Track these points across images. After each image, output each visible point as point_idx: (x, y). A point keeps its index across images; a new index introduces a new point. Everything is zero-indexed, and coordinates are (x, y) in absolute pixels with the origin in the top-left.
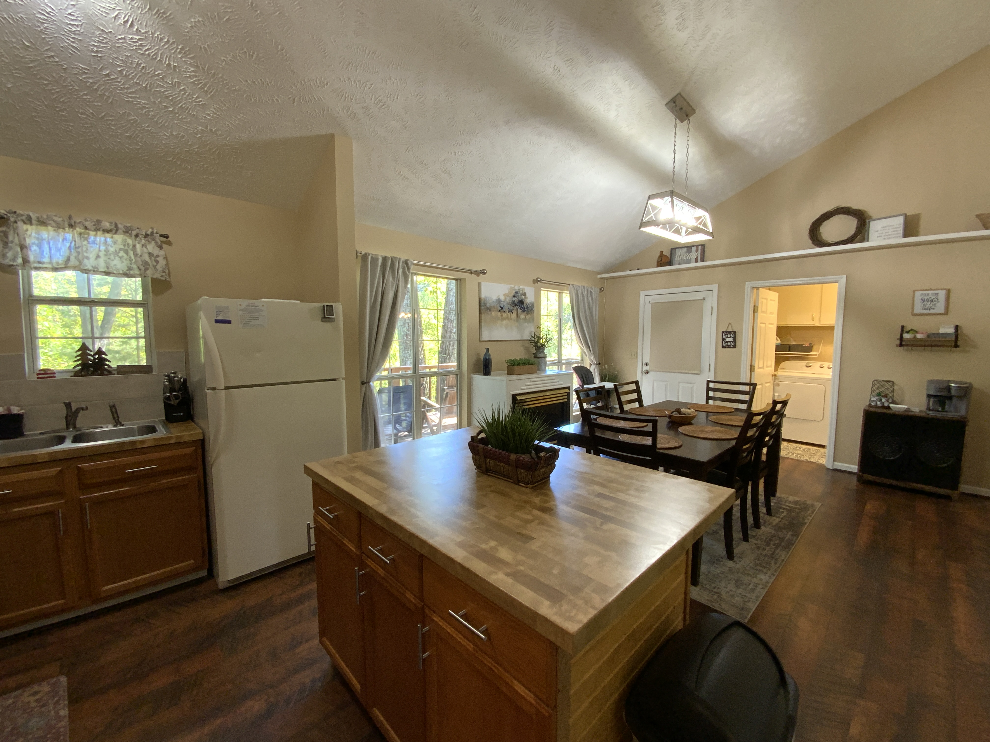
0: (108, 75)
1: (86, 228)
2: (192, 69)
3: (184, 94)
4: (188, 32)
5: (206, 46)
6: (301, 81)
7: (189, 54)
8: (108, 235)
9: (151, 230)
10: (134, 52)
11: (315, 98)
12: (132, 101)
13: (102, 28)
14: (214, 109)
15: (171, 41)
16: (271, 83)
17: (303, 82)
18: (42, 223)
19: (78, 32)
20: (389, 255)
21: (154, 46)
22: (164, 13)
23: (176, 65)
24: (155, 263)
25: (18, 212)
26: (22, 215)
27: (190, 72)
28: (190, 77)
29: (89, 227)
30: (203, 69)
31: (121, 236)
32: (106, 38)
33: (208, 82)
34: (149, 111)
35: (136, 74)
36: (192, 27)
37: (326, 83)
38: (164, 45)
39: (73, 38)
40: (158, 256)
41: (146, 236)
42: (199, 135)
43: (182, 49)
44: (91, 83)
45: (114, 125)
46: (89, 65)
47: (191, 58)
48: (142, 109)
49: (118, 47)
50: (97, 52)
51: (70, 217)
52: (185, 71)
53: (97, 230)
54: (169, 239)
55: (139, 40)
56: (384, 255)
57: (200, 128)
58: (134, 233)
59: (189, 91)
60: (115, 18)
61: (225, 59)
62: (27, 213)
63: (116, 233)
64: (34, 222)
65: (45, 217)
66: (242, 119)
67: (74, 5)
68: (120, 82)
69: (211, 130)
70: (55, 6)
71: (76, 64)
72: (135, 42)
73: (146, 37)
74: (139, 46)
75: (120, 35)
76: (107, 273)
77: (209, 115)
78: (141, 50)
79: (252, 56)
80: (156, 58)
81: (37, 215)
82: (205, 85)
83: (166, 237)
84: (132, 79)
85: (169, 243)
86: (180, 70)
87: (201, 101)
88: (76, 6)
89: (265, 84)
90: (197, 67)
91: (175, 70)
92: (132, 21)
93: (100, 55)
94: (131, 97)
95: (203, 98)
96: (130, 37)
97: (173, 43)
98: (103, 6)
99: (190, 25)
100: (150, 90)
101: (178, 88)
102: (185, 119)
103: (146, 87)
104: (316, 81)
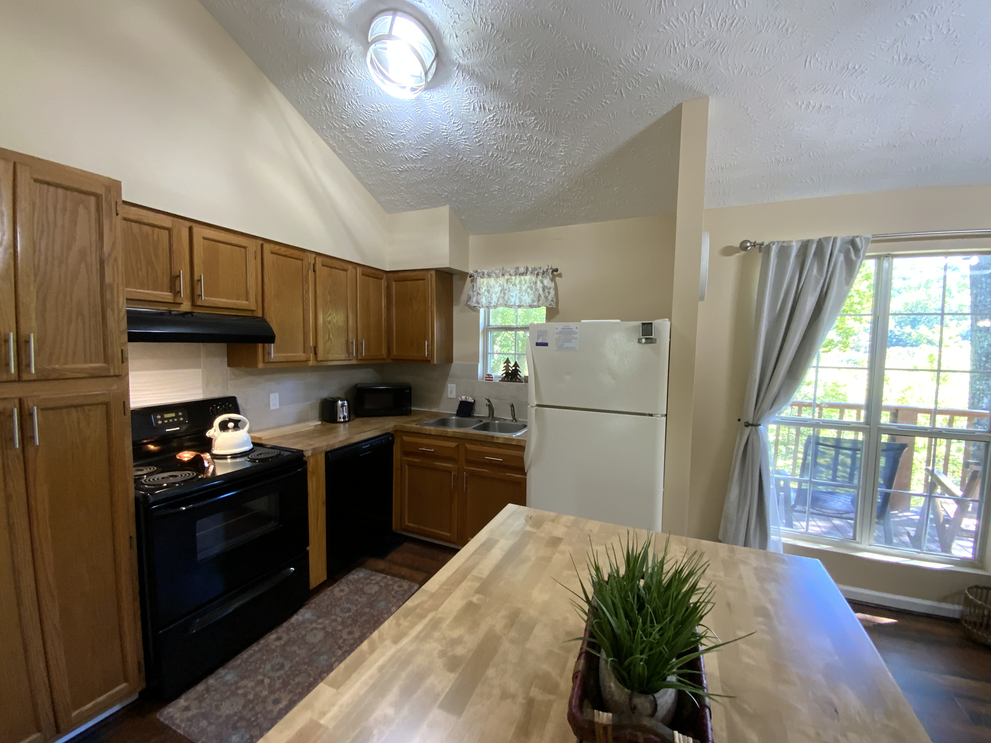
0: (492, 155)
1: (511, 275)
2: (533, 118)
3: (539, 143)
4: (515, 89)
5: (532, 91)
6: (619, 66)
7: (525, 107)
8: (522, 278)
9: (547, 267)
10: (496, 129)
11: (641, 75)
12: (514, 168)
13: (472, 122)
14: (562, 143)
15: (510, 104)
16: (592, 89)
17: (620, 66)
18: (489, 276)
19: (464, 134)
20: (815, 236)
21: (504, 116)
22: (495, 84)
23: (522, 122)
24: (547, 294)
25: (479, 271)
26: (480, 273)
27: (534, 122)
28: (535, 127)
29: (512, 274)
30: (540, 113)
31: (529, 276)
32: (478, 128)
33: (548, 123)
34: (526, 170)
35: (506, 145)
36: (516, 82)
37: (644, 48)
38: (508, 111)
39: (464, 139)
40: (550, 288)
41: (543, 273)
42: (564, 173)
43: (519, 105)
44: (488, 166)
45: (513, 192)
46: (480, 154)
47: (528, 109)
48: (521, 170)
49: (487, 130)
50: (479, 141)
51: (503, 269)
52: (530, 124)
53: (516, 275)
54: (559, 272)
55: (494, 116)
56: (806, 238)
57: (561, 166)
58: (536, 272)
59: (540, 139)
60: (474, 109)
61: (549, 92)
62: (483, 271)
63: (526, 275)
64: (486, 276)
65: (491, 271)
66: (586, 140)
67: (452, 115)
68: (500, 157)
69: (569, 164)
70: (446, 122)
71: (474, 156)
72: (493, 120)
73: (496, 112)
74: (496, 121)
75: (483, 120)
76: (519, 306)
77: (561, 151)
78: (498, 124)
79: (566, 74)
80: (509, 125)
81: (488, 271)
82: (547, 127)
83: (556, 270)
84: (505, 150)
85: (560, 275)
86: (527, 125)
87: (551, 142)
88: (454, 115)
89: (589, 93)
90: (535, 114)
91: (524, 127)
92: (483, 105)
93: (481, 143)
94: (512, 165)
95: (551, 139)
96: (488, 118)
97: (512, 104)
98: (464, 105)
99: (514, 81)
100: (519, 153)
101: (533, 140)
102: (549, 163)
103: (515, 151)
104: (634, 54)
